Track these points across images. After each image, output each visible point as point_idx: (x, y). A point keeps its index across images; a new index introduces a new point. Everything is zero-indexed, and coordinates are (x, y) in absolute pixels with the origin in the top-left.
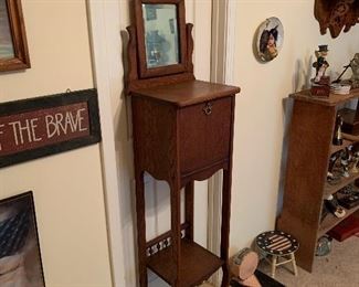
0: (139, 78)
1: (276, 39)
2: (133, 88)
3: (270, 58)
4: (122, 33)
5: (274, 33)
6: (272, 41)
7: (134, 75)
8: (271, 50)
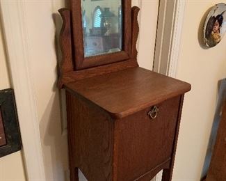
0: (75, 69)
1: (220, 25)
2: (67, 80)
3: (213, 43)
4: (54, 16)
5: (219, 19)
6: (217, 27)
7: (68, 65)
8: (215, 36)
